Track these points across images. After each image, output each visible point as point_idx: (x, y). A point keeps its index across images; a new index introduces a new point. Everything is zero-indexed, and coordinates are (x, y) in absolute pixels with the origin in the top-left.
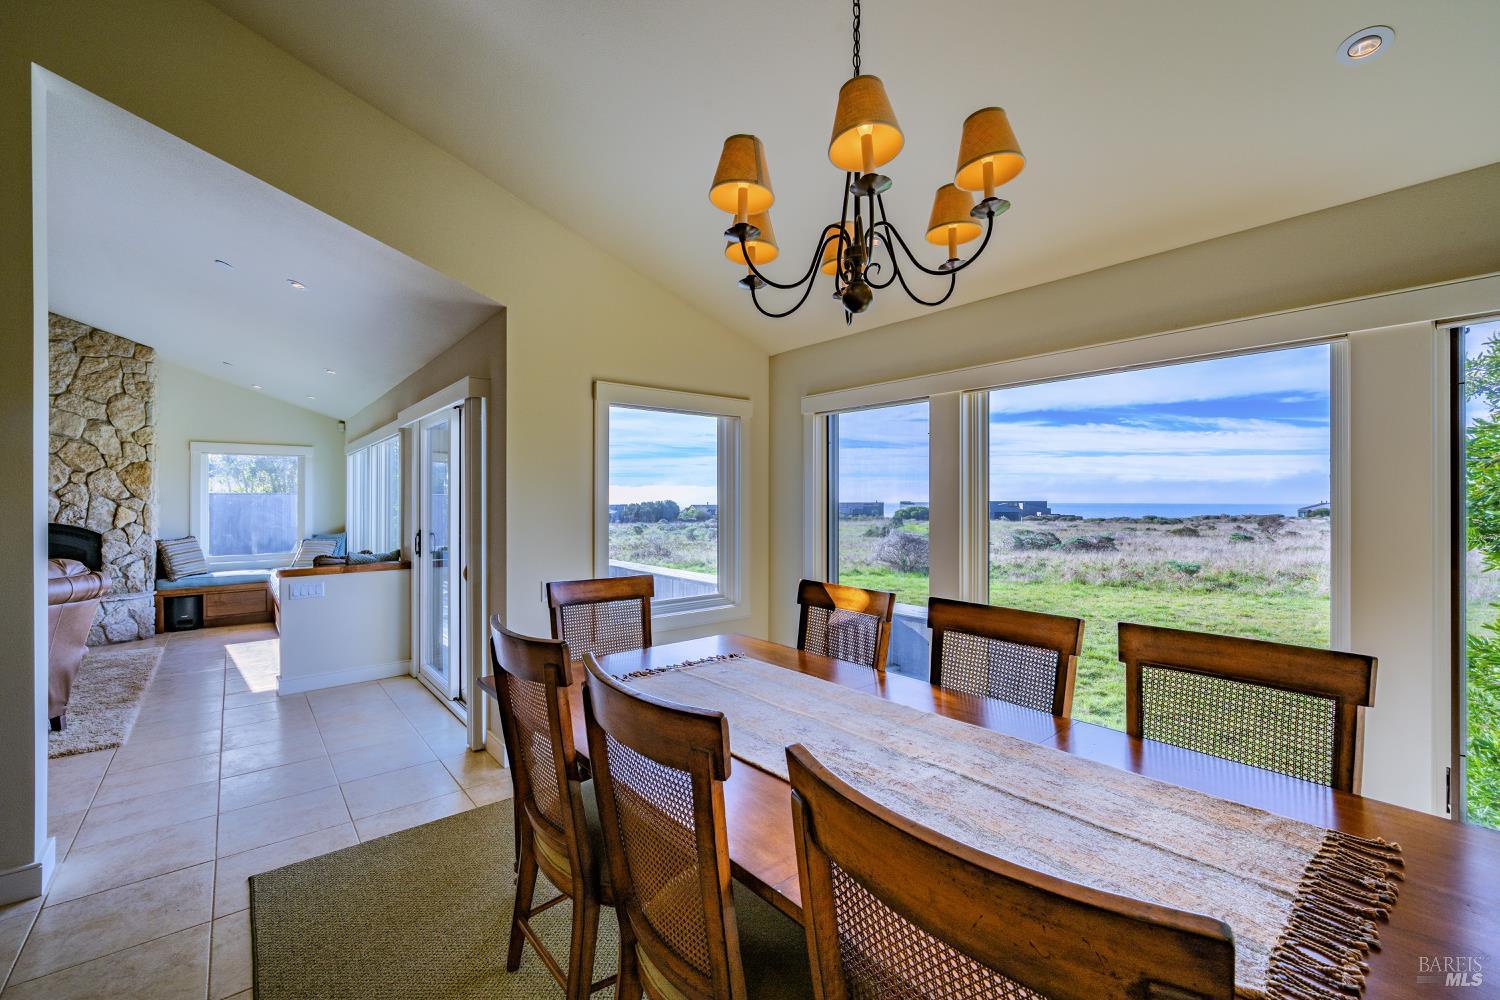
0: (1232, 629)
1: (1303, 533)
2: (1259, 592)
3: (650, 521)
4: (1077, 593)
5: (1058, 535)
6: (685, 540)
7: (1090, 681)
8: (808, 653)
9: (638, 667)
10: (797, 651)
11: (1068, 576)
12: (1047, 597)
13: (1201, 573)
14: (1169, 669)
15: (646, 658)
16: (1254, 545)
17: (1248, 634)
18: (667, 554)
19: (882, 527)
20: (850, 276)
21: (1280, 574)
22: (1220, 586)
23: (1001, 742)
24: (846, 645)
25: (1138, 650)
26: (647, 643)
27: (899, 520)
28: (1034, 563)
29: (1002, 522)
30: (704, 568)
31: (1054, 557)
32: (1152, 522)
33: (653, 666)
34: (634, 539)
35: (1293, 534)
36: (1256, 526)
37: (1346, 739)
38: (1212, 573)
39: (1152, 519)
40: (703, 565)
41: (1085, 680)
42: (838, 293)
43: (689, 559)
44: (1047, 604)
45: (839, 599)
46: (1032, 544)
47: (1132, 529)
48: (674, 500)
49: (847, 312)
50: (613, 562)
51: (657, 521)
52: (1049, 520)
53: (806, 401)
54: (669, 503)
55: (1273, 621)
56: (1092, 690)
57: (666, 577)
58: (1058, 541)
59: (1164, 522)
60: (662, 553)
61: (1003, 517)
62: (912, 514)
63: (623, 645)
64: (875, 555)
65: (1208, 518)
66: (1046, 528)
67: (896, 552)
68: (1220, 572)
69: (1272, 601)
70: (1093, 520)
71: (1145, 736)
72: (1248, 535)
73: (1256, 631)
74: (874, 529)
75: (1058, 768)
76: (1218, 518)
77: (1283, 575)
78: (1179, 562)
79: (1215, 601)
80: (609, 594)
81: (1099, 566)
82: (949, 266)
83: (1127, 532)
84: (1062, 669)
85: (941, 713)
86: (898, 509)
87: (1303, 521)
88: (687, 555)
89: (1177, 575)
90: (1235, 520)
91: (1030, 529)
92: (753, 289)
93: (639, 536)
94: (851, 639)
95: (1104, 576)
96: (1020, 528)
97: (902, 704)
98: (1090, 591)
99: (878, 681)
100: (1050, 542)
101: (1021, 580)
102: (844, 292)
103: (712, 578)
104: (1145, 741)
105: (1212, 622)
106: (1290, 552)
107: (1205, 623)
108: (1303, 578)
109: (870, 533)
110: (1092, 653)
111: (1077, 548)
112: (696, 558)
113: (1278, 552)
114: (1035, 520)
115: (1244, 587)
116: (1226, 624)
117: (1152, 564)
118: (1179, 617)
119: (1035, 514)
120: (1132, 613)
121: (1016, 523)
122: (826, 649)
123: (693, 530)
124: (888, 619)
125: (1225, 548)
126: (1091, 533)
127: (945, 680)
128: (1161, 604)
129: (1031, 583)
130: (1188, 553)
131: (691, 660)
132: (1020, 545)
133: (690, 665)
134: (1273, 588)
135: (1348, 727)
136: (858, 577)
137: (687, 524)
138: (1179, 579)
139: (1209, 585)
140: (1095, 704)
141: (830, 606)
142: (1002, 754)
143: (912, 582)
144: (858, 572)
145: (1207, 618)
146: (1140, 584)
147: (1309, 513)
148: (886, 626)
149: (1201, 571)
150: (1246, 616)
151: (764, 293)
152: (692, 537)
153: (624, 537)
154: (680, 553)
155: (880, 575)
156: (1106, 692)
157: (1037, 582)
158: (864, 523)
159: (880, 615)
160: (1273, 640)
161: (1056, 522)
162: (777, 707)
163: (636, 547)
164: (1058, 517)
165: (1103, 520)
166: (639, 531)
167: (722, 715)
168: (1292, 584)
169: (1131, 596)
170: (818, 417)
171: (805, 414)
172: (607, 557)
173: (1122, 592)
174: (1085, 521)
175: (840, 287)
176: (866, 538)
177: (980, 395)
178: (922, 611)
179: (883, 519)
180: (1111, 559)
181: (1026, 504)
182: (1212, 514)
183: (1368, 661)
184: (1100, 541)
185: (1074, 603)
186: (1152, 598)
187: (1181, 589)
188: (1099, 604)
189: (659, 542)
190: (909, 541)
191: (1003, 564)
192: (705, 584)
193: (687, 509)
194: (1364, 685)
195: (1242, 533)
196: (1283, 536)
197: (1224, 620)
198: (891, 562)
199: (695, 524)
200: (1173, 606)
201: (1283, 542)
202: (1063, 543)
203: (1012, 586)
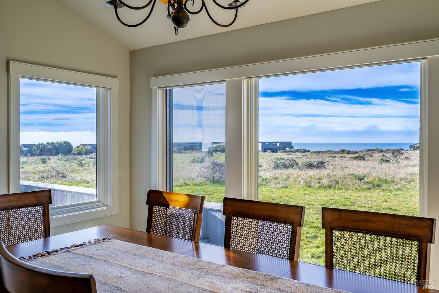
0: (379, 208)
1: (412, 158)
2: (392, 189)
3: (53, 155)
4: (306, 192)
5: (297, 160)
6: (76, 167)
7: (311, 240)
8: (153, 234)
9: (41, 251)
10: (146, 233)
11: (302, 183)
12: (291, 195)
13: (366, 180)
14: (346, 231)
15: (46, 244)
16: (390, 164)
17: (386, 210)
18: (64, 176)
19: (201, 157)
20: (176, 5)
21: (401, 179)
22: (374, 186)
23: (261, 278)
24: (178, 228)
25: (331, 221)
26: (47, 234)
27: (211, 153)
28: (284, 177)
29: (268, 153)
30: (89, 185)
31: (294, 172)
32: (344, 153)
33: (51, 249)
34: (40, 167)
35: (407, 158)
36: (391, 155)
37: (423, 260)
38: (371, 179)
39: (343, 151)
40: (88, 182)
41: (309, 240)
42: (169, 15)
43: (78, 179)
44: (290, 199)
45: (172, 201)
46: (283, 165)
47: (334, 157)
48: (68, 141)
49: (175, 28)
50: (22, 182)
51: (57, 154)
52: (292, 152)
53: (153, 80)
54: (66, 143)
55: (397, 203)
56: (312, 245)
57: (64, 191)
58: (297, 164)
59: (349, 153)
60: (61, 176)
61: (269, 151)
62: (219, 149)
63: (30, 236)
64: (196, 174)
65: (369, 150)
66: (291, 156)
67: (209, 172)
68: (374, 179)
69: (398, 193)
70: (315, 152)
71: (334, 268)
72: (388, 159)
73: (390, 209)
74: (196, 158)
75: (290, 289)
76: (374, 150)
77: (402, 179)
78: (355, 174)
79: (372, 194)
80: (20, 203)
81: (317, 177)
82: (234, 5)
83: (331, 158)
84: (294, 234)
85: (230, 265)
86: (210, 146)
87: (411, 152)
88: (77, 177)
89: (355, 181)
90: (382, 151)
91: (282, 157)
92: (116, 8)
93: (44, 165)
94: (181, 225)
95: (319, 183)
96: (278, 157)
97: (208, 261)
98: (312, 191)
99: (194, 248)
100: (293, 165)
101: (277, 186)
102: (173, 14)
103: (93, 191)
104: (334, 270)
105: (370, 205)
106: (405, 168)
107: (367, 206)
108: (411, 181)
109: (194, 161)
110: (313, 225)
111: (306, 168)
112: (84, 178)
113: (400, 168)
114: (285, 152)
115: (385, 187)
116: (377, 206)
117: (343, 176)
118: (355, 203)
119: (285, 149)
120: (333, 202)
121: (275, 154)
122: (166, 231)
123: (82, 160)
124: (201, 212)
125: (377, 166)
126: (314, 160)
127: (233, 246)
128: (347, 197)
129: (282, 188)
130: (360, 169)
131: (76, 244)
132: (277, 166)
133: (76, 246)
134: (398, 186)
135: (424, 255)
136: (186, 187)
137: (78, 156)
138: (355, 183)
139: (369, 186)
140: (313, 253)
141: (166, 205)
142: (262, 285)
143: (217, 190)
144: (187, 185)
145: (368, 204)
146: (337, 186)
147: (413, 147)
148: (199, 215)
149: (366, 179)
150: (386, 201)
151: (123, 11)
152: (81, 165)
153: (34, 166)
154: (73, 175)
155: (199, 185)
156: (320, 246)
157: (286, 187)
158: (190, 155)
159: (196, 209)
160: (397, 213)
161: (296, 153)
162: (132, 269)
163: (42, 172)
164: (297, 151)
165: (320, 152)
166: (44, 161)
167: (91, 276)
168: (406, 184)
169: (332, 193)
170: (161, 90)
171: (153, 88)
172: (18, 178)
173: (328, 190)
174: (311, 153)
175: (171, 12)
176: (192, 164)
177: (253, 80)
178: (220, 206)
179: (202, 152)
180: (323, 173)
181: (281, 143)
182: (371, 149)
183: (432, 221)
184: (318, 164)
185: (304, 198)
186: (343, 194)
187: (356, 188)
188: (317, 198)
189: (58, 168)
190: (216, 166)
191: (268, 178)
192: (88, 195)
193: (78, 147)
194: (430, 233)
195: (385, 158)
196: (403, 159)
197: (375, 204)
198: (206, 178)
199: (83, 156)
200: (353, 198)
201: (403, 163)
202: (299, 165)
203: (273, 190)
